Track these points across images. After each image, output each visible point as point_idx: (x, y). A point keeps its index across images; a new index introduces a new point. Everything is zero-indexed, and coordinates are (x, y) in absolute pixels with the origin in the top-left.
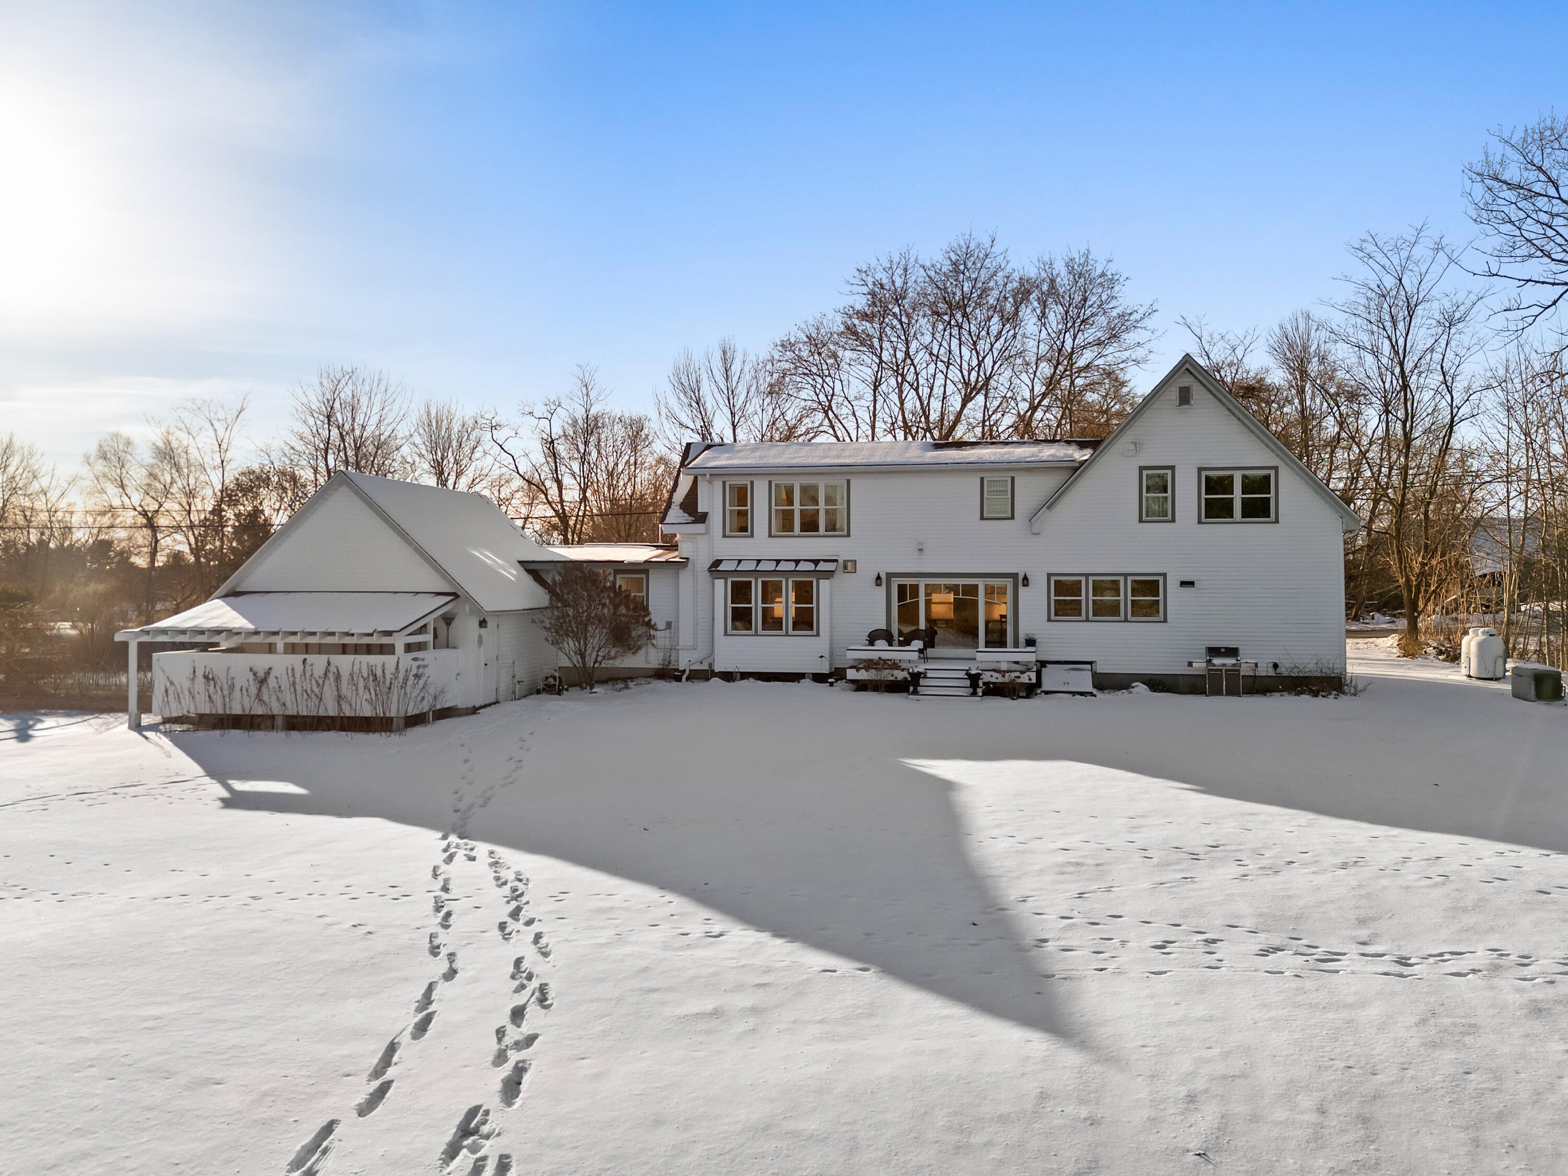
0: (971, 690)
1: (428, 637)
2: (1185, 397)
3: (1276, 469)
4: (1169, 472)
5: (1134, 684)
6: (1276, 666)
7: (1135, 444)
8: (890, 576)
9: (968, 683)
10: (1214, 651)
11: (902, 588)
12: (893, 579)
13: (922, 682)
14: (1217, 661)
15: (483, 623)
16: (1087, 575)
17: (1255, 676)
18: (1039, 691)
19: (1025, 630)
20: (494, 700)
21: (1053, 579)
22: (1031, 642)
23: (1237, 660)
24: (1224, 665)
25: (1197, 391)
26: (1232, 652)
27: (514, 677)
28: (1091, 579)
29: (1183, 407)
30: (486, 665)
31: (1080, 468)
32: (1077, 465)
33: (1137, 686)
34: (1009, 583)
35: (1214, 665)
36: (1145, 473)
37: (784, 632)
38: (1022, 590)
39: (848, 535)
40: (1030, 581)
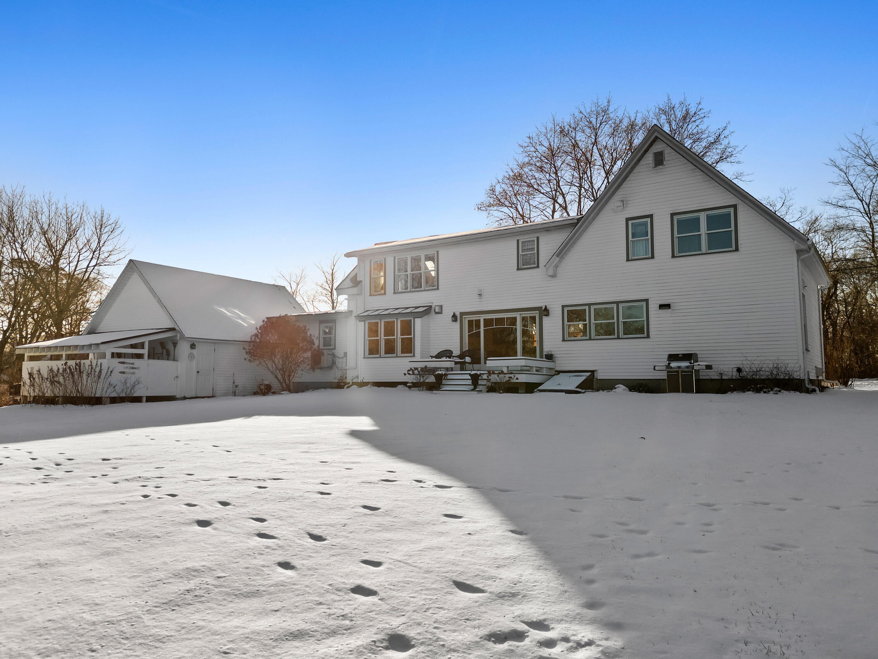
0: (472, 387)
1: (145, 351)
2: (659, 160)
3: (735, 206)
4: (649, 220)
5: (616, 386)
6: (739, 370)
7: (623, 201)
8: (462, 314)
9: (470, 382)
10: (673, 357)
11: (470, 322)
12: (464, 317)
13: (444, 382)
14: (674, 364)
15: (193, 346)
16: (589, 305)
17: (722, 380)
18: (536, 390)
19: (547, 349)
20: (211, 395)
21: (566, 310)
22: (550, 357)
23: (691, 363)
24: (679, 367)
25: (669, 154)
26: (687, 357)
27: (234, 383)
28: (593, 308)
29: (658, 167)
30: (198, 372)
31: (578, 223)
32: (576, 221)
33: (618, 387)
34: (536, 314)
35: (671, 368)
36: (630, 222)
37: (395, 355)
38: (545, 319)
39: (438, 289)
40: (550, 313)
